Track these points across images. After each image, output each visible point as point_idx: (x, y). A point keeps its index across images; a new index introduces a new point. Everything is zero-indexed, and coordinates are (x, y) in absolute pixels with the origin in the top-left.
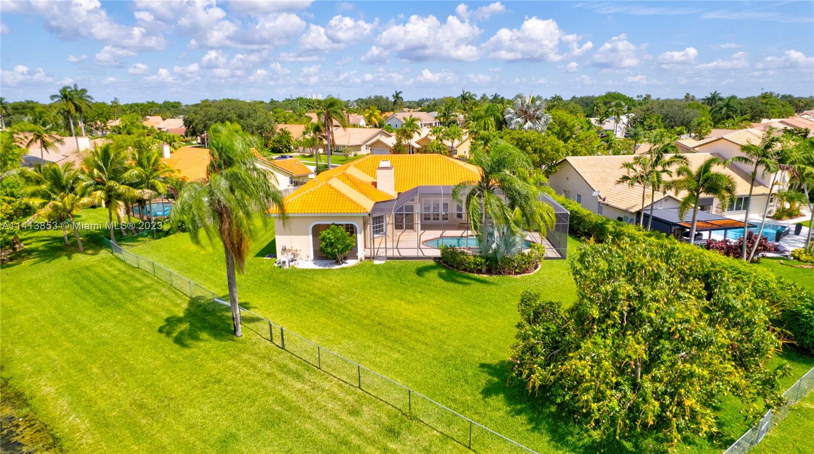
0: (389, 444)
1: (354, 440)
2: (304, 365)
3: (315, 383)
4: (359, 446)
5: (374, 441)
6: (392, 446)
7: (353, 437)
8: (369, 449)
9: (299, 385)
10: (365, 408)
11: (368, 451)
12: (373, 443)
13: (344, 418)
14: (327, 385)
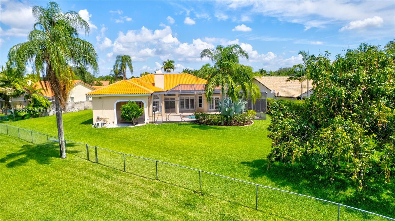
0: (188, 213)
1: (158, 213)
2: (112, 171)
3: (121, 180)
4: (163, 217)
5: (175, 212)
6: (192, 214)
7: (157, 211)
8: (172, 218)
9: (109, 182)
10: (163, 192)
11: (171, 219)
12: (175, 213)
13: (148, 199)
14: (131, 181)
